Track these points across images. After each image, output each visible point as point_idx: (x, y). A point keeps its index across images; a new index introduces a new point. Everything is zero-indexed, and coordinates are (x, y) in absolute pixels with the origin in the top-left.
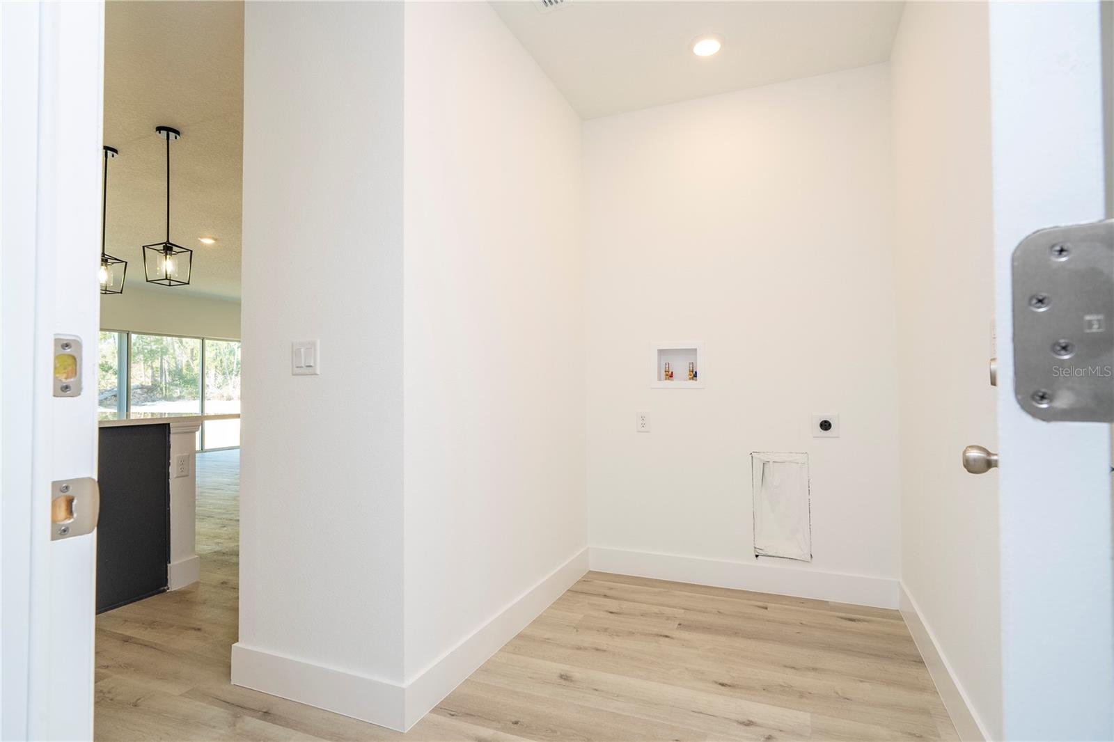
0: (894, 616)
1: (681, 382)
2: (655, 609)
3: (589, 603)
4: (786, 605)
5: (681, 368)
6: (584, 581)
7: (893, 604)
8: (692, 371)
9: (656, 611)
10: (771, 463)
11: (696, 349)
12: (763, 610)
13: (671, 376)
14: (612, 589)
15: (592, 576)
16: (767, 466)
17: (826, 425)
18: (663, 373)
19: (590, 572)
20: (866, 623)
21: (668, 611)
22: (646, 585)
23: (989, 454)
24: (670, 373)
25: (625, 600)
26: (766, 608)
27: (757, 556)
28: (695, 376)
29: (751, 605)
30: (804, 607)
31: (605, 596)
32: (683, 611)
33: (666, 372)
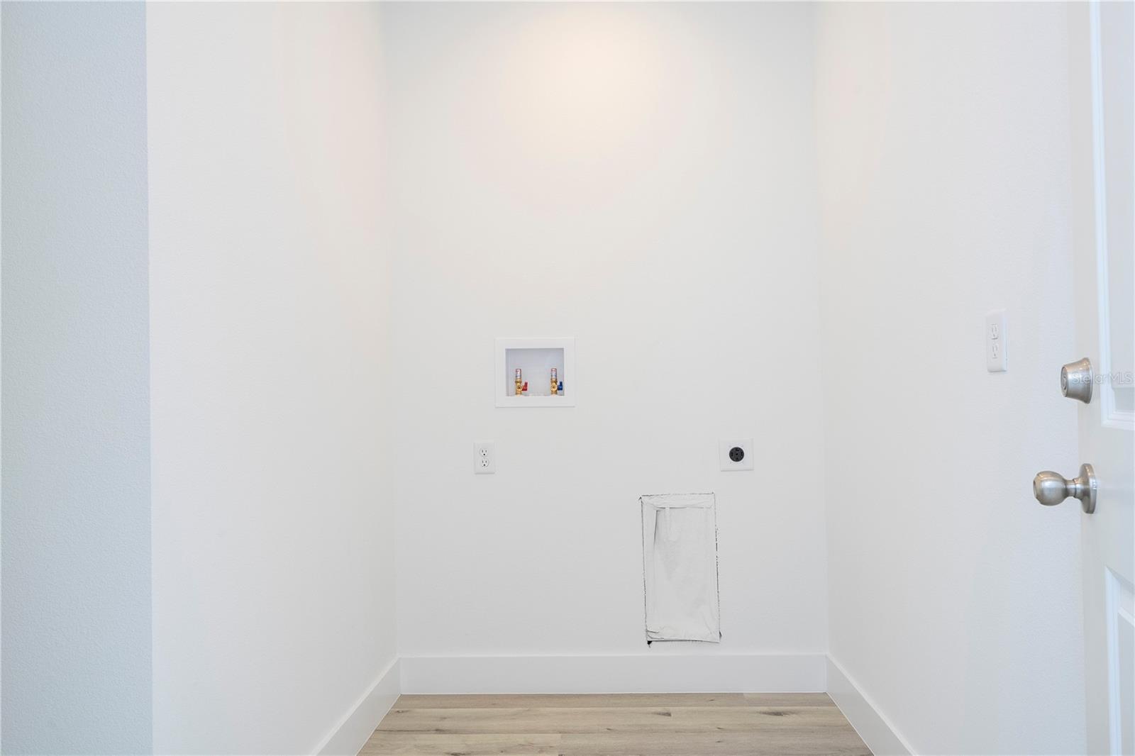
0: (822, 701)
1: (538, 399)
2: (520, 739)
3: (415, 746)
4: (691, 706)
5: (538, 379)
6: (397, 712)
7: (818, 686)
8: (556, 382)
9: (521, 741)
10: (668, 509)
11: (562, 349)
12: (666, 717)
13: (525, 389)
14: (445, 718)
15: (406, 704)
16: (662, 514)
17: (737, 454)
18: (513, 386)
19: (403, 697)
20: (794, 715)
21: (539, 739)
22: (494, 705)
23: (1065, 482)
24: (523, 384)
25: (472, 732)
26: (669, 715)
27: (649, 642)
28: (560, 388)
29: (648, 713)
30: (713, 706)
31: (438, 731)
32: (560, 735)
33: (517, 382)
